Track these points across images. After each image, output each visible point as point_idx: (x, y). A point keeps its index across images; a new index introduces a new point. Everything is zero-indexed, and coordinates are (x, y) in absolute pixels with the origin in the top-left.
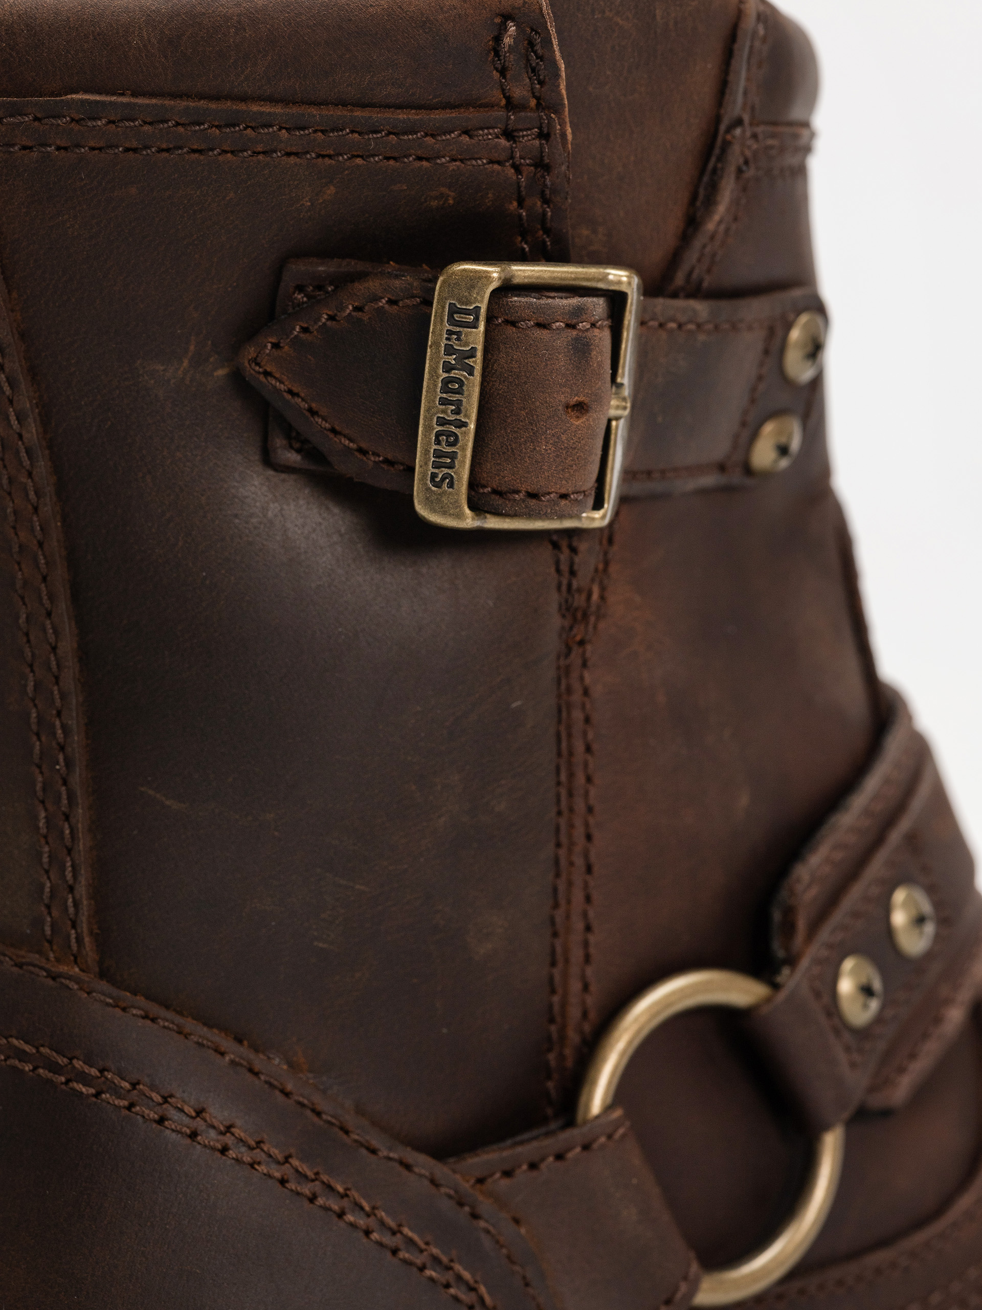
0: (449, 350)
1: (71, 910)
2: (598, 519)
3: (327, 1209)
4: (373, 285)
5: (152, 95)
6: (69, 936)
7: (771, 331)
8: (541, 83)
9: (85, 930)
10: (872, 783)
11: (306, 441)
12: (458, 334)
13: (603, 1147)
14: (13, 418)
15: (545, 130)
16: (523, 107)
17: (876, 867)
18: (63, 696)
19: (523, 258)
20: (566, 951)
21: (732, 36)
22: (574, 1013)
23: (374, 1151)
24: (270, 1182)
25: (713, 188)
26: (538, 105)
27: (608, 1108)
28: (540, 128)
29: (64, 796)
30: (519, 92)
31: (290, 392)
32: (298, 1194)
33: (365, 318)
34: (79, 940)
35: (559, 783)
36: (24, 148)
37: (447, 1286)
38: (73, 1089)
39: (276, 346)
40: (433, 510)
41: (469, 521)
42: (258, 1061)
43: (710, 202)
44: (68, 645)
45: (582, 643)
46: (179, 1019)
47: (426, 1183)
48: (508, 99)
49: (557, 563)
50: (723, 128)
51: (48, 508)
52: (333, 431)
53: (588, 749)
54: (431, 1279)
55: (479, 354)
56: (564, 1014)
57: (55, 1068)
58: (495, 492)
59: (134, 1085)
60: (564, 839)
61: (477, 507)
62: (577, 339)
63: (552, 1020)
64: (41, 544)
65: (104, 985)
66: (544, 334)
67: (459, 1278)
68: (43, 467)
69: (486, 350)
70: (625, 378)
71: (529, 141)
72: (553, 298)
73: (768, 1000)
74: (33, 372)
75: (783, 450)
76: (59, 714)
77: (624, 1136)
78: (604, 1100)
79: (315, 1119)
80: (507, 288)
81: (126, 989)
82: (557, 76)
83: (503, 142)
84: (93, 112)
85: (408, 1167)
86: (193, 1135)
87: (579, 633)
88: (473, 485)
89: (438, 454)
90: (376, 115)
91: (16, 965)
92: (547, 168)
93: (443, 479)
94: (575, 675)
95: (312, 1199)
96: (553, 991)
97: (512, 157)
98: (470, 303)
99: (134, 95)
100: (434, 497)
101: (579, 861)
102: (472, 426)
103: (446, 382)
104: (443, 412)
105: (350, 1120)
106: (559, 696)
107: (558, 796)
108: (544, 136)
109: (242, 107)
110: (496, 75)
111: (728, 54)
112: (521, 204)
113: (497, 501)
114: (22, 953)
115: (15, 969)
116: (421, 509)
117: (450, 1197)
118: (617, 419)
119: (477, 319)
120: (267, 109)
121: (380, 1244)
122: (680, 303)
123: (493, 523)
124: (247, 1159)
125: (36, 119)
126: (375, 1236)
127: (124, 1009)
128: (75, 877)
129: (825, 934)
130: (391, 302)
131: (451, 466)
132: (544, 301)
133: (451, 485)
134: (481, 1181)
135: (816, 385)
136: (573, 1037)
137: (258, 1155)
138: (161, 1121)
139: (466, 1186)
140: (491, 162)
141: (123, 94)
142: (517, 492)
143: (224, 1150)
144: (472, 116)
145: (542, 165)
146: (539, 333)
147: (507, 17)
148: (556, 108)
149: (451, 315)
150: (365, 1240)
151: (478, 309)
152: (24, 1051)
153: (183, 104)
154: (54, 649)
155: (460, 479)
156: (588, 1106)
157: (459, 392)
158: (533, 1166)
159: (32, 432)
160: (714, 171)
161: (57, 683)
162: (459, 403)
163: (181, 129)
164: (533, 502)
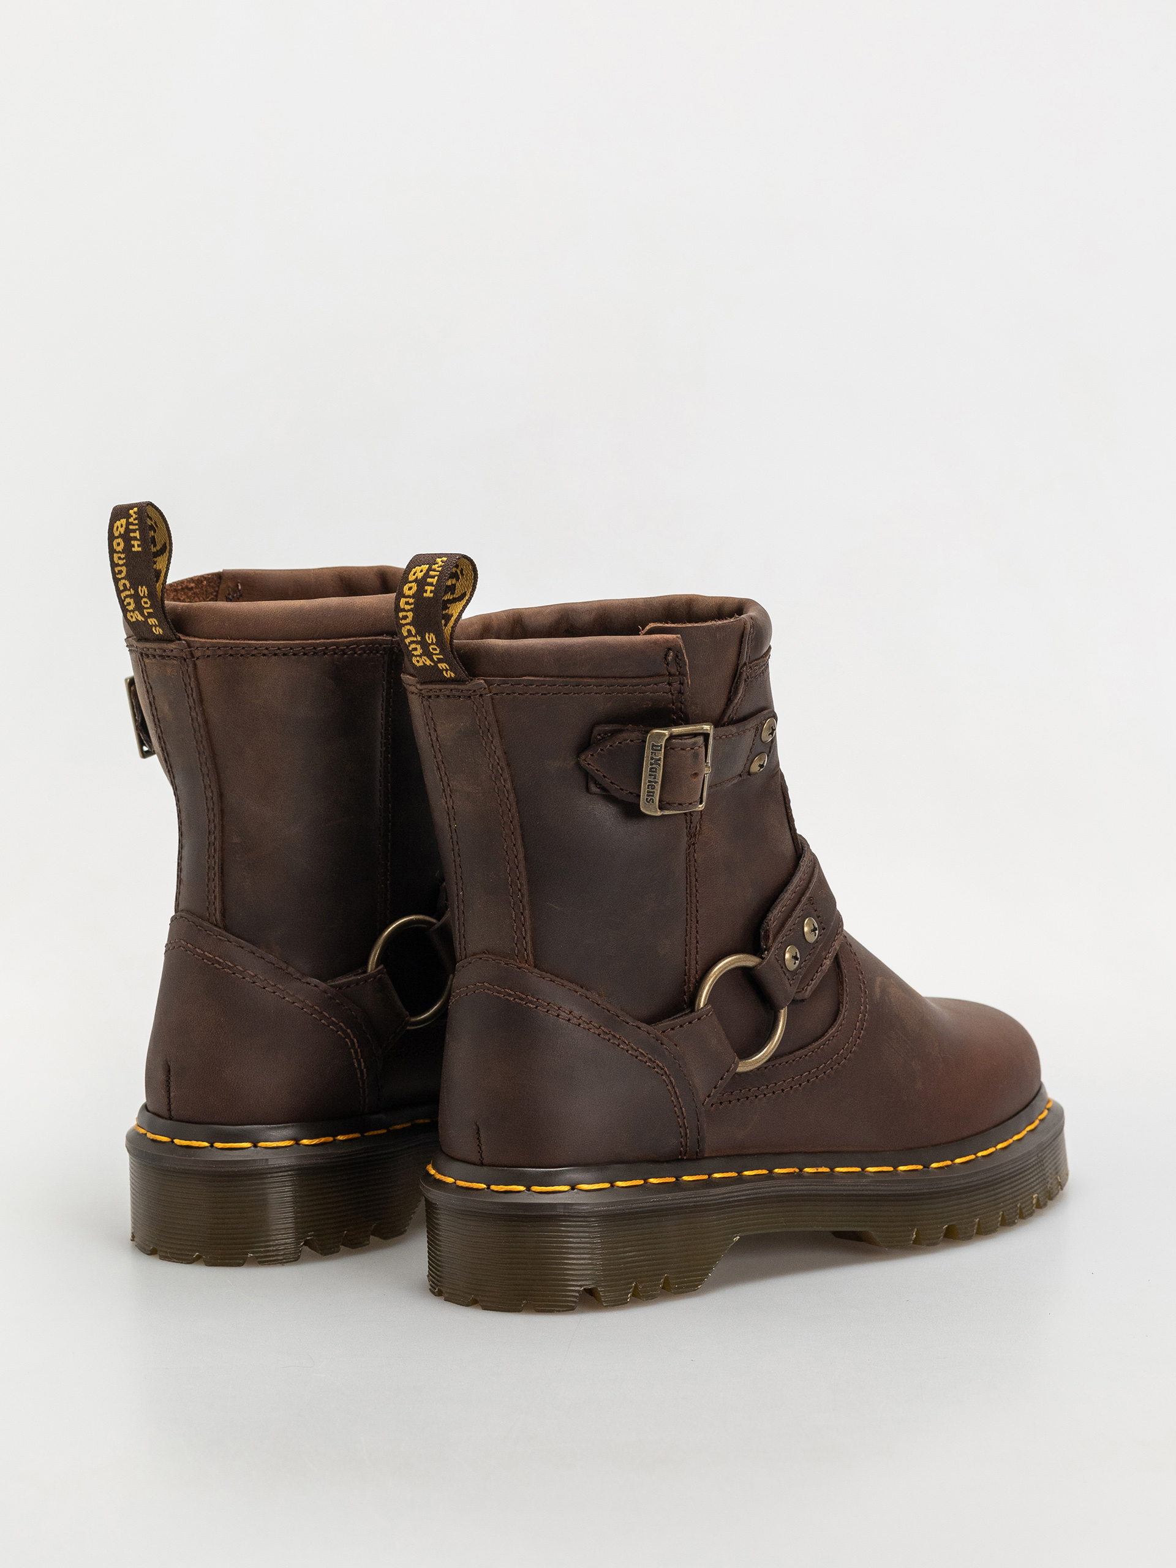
0: (652, 759)
1: (525, 945)
2: (701, 807)
3: (614, 1043)
4: (625, 735)
5: (552, 677)
6: (524, 954)
7: (757, 729)
8: (681, 667)
9: (530, 952)
10: (796, 880)
11: (600, 785)
12: (655, 753)
13: (705, 1019)
14: (502, 781)
15: (682, 682)
16: (674, 675)
17: (798, 912)
18: (520, 873)
19: (677, 724)
20: (690, 950)
21: (742, 636)
22: (693, 972)
23: (628, 1023)
24: (595, 1035)
25: (737, 689)
26: (679, 674)
27: (705, 1005)
28: (680, 681)
29: (521, 907)
30: (673, 670)
31: (597, 770)
32: (604, 1039)
33: (623, 746)
34: (528, 955)
35: (687, 893)
36: (507, 694)
37: (654, 1068)
38: (528, 1006)
39: (592, 755)
40: (646, 810)
41: (659, 813)
42: (589, 994)
43: (736, 693)
44: (521, 856)
45: (694, 844)
46: (562, 981)
47: (646, 1033)
48: (669, 673)
49: (686, 820)
50: (739, 667)
51: (514, 810)
52: (611, 782)
53: (696, 880)
54: (649, 1066)
55: (662, 760)
56: (689, 971)
57: (521, 999)
58: (667, 803)
59: (548, 1004)
60: (689, 912)
61: (661, 808)
62: (694, 753)
63: (686, 975)
64: (511, 822)
65: (536, 970)
66: (684, 752)
67: (658, 1065)
68: (512, 795)
69: (664, 758)
70: (709, 760)
71: (676, 685)
72: (686, 739)
73: (760, 964)
74: (508, 765)
75: (761, 766)
76: (518, 879)
77: (711, 1015)
78: (704, 1002)
79: (608, 1013)
80: (672, 737)
81: (544, 971)
82: (686, 665)
83: (668, 686)
84: (531, 683)
85: (639, 1028)
86: (569, 1020)
87: (693, 840)
88: (660, 801)
89: (648, 792)
90: (626, 681)
91: (505, 964)
92: (683, 694)
93: (650, 800)
94: (691, 856)
95: (609, 1040)
96: (686, 965)
97: (671, 691)
98: (658, 743)
99: (545, 677)
100: (647, 806)
101: (694, 920)
102: (660, 783)
103: (651, 769)
104: (650, 778)
105: (619, 1013)
106: (687, 864)
107: (687, 898)
108: (682, 684)
109: (581, 680)
110: (665, 665)
111: (741, 642)
112: (673, 705)
113: (669, 806)
114: (507, 960)
115: (505, 966)
116: (642, 809)
117: (654, 1038)
118: (707, 774)
119: (661, 748)
120: (589, 680)
121: (632, 1055)
122: (725, 728)
123: (666, 813)
124: (587, 1027)
125: (512, 685)
126: (630, 1052)
127: (544, 978)
128: (526, 934)
129: (779, 939)
130: (631, 741)
131: (653, 796)
132: (683, 741)
133: (653, 802)
134: (663, 1032)
135: (773, 741)
136: (693, 980)
137: (590, 1026)
138: (558, 1016)
139: (659, 1034)
140: (663, 693)
141: (541, 677)
142: (675, 804)
143: (579, 1025)
144: (657, 679)
145: (680, 692)
146: (682, 752)
147: (669, 649)
148: (685, 675)
149: (652, 747)
150: (626, 1053)
151: (662, 745)
152: (510, 993)
153: (561, 680)
154: (516, 857)
155: (656, 800)
156: (699, 1005)
157: (655, 772)
158: (681, 1026)
159: (509, 785)
160: (737, 683)
161: (517, 868)
162: (655, 776)
163: (561, 687)
164: (680, 806)
